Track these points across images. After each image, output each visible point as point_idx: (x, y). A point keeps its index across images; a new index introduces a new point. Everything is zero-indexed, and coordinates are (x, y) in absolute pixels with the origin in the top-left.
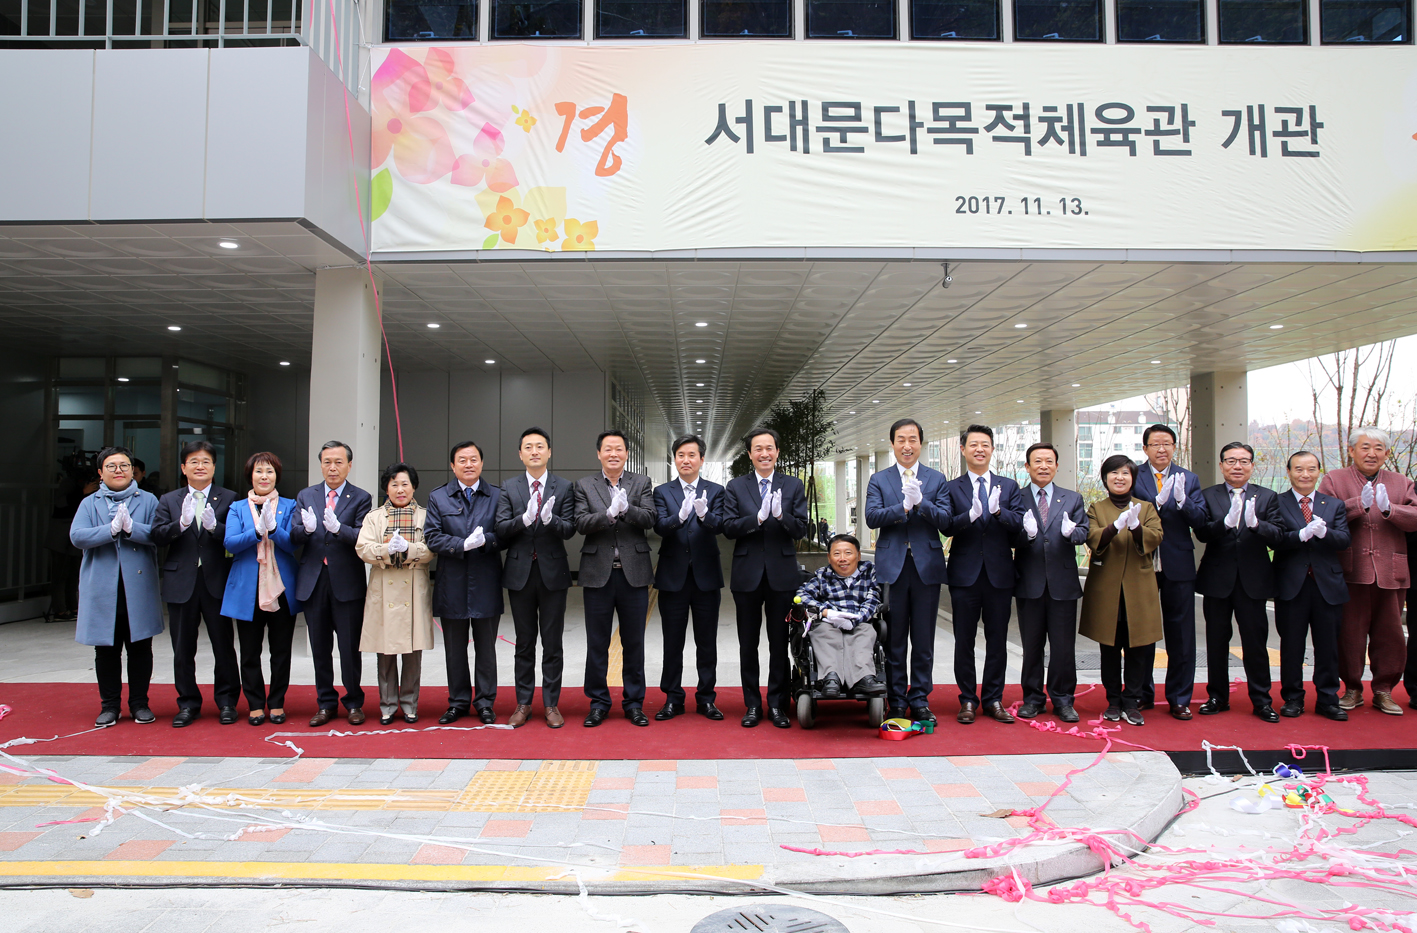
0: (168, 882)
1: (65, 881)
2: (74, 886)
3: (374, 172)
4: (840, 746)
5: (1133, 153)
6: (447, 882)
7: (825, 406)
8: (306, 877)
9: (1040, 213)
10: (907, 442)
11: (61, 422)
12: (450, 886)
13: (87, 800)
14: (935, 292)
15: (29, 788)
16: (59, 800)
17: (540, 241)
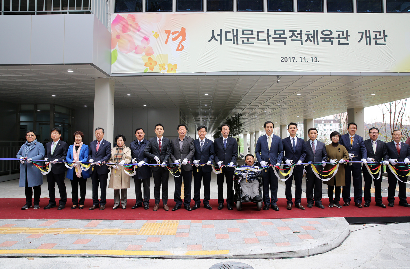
0: (56, 255)
1: (26, 255)
2: (28, 257)
3: (112, 50)
4: (250, 216)
5: (332, 44)
6: (137, 255)
7: (242, 118)
8: (96, 254)
9: (305, 62)
10: (270, 128)
11: (21, 123)
12: (138, 257)
13: (31, 232)
14: (274, 85)
15: (14, 228)
16: (23, 232)
17: (160, 70)
